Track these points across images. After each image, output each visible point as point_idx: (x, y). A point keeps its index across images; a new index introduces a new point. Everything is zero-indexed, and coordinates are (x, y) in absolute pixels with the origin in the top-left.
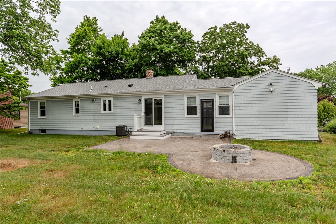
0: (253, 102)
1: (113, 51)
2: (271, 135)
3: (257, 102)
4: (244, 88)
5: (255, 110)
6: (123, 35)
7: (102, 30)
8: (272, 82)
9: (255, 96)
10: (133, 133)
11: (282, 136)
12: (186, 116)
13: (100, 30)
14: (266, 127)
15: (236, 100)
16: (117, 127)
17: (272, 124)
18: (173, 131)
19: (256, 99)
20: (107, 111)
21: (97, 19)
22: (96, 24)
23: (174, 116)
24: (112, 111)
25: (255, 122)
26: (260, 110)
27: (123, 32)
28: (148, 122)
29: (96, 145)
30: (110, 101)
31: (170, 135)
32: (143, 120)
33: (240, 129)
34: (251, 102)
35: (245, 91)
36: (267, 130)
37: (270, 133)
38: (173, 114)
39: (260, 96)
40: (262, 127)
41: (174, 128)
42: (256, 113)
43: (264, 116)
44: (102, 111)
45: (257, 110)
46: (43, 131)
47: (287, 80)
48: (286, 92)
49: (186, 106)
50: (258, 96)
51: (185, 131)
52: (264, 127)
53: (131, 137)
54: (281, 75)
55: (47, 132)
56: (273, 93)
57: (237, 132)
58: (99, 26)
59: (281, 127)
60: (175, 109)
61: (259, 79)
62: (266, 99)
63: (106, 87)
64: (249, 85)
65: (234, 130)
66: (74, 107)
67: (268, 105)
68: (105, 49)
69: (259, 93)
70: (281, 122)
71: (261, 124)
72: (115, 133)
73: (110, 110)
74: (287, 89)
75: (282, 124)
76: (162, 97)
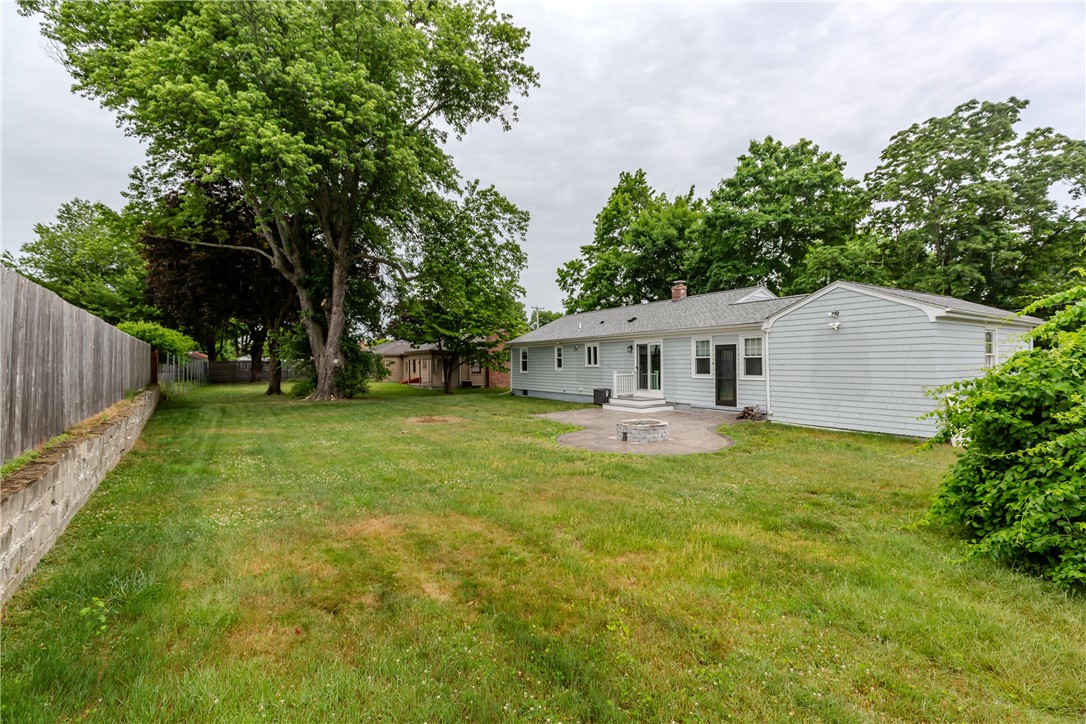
0: (803, 351)
1: (658, 240)
2: (837, 420)
3: (810, 350)
4: (786, 323)
5: (807, 368)
6: (691, 193)
7: (654, 192)
8: (837, 308)
9: (806, 339)
10: (611, 401)
11: (859, 422)
12: (694, 375)
13: (651, 191)
14: (827, 402)
15: (772, 346)
16: (595, 390)
17: (839, 397)
18: (674, 401)
19: (808, 345)
20: (592, 365)
21: (643, 171)
22: (641, 182)
23: (677, 375)
24: (598, 365)
25: (807, 390)
26: (816, 368)
27: (693, 187)
28: (643, 385)
29: (546, 412)
30: (595, 348)
31: (671, 408)
32: (635, 380)
33: (779, 404)
34: (798, 351)
35: (788, 329)
36: (830, 408)
37: (835, 414)
38: (675, 371)
39: (817, 338)
40: (819, 402)
41: (676, 396)
42: (809, 373)
43: (824, 379)
44: (587, 365)
45: (811, 368)
46: (525, 392)
47: (869, 305)
48: (867, 330)
49: (694, 357)
50: (811, 339)
51: (693, 403)
52: (824, 402)
53: (605, 406)
54: (856, 295)
55: (529, 394)
56: (841, 331)
57: (774, 409)
58: (649, 184)
59: (856, 404)
60: (678, 362)
61: (813, 304)
62: (828, 344)
63: (602, 322)
64: (796, 317)
65: (769, 405)
66: (556, 357)
67: (830, 356)
68: (645, 236)
69: (812, 333)
70: (855, 392)
71: (817, 396)
72: (592, 400)
73: (596, 363)
74: (868, 323)
75: (859, 398)
76: (660, 342)
